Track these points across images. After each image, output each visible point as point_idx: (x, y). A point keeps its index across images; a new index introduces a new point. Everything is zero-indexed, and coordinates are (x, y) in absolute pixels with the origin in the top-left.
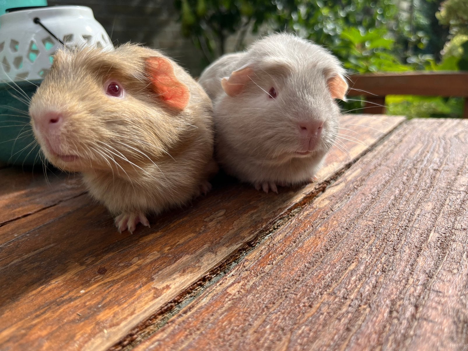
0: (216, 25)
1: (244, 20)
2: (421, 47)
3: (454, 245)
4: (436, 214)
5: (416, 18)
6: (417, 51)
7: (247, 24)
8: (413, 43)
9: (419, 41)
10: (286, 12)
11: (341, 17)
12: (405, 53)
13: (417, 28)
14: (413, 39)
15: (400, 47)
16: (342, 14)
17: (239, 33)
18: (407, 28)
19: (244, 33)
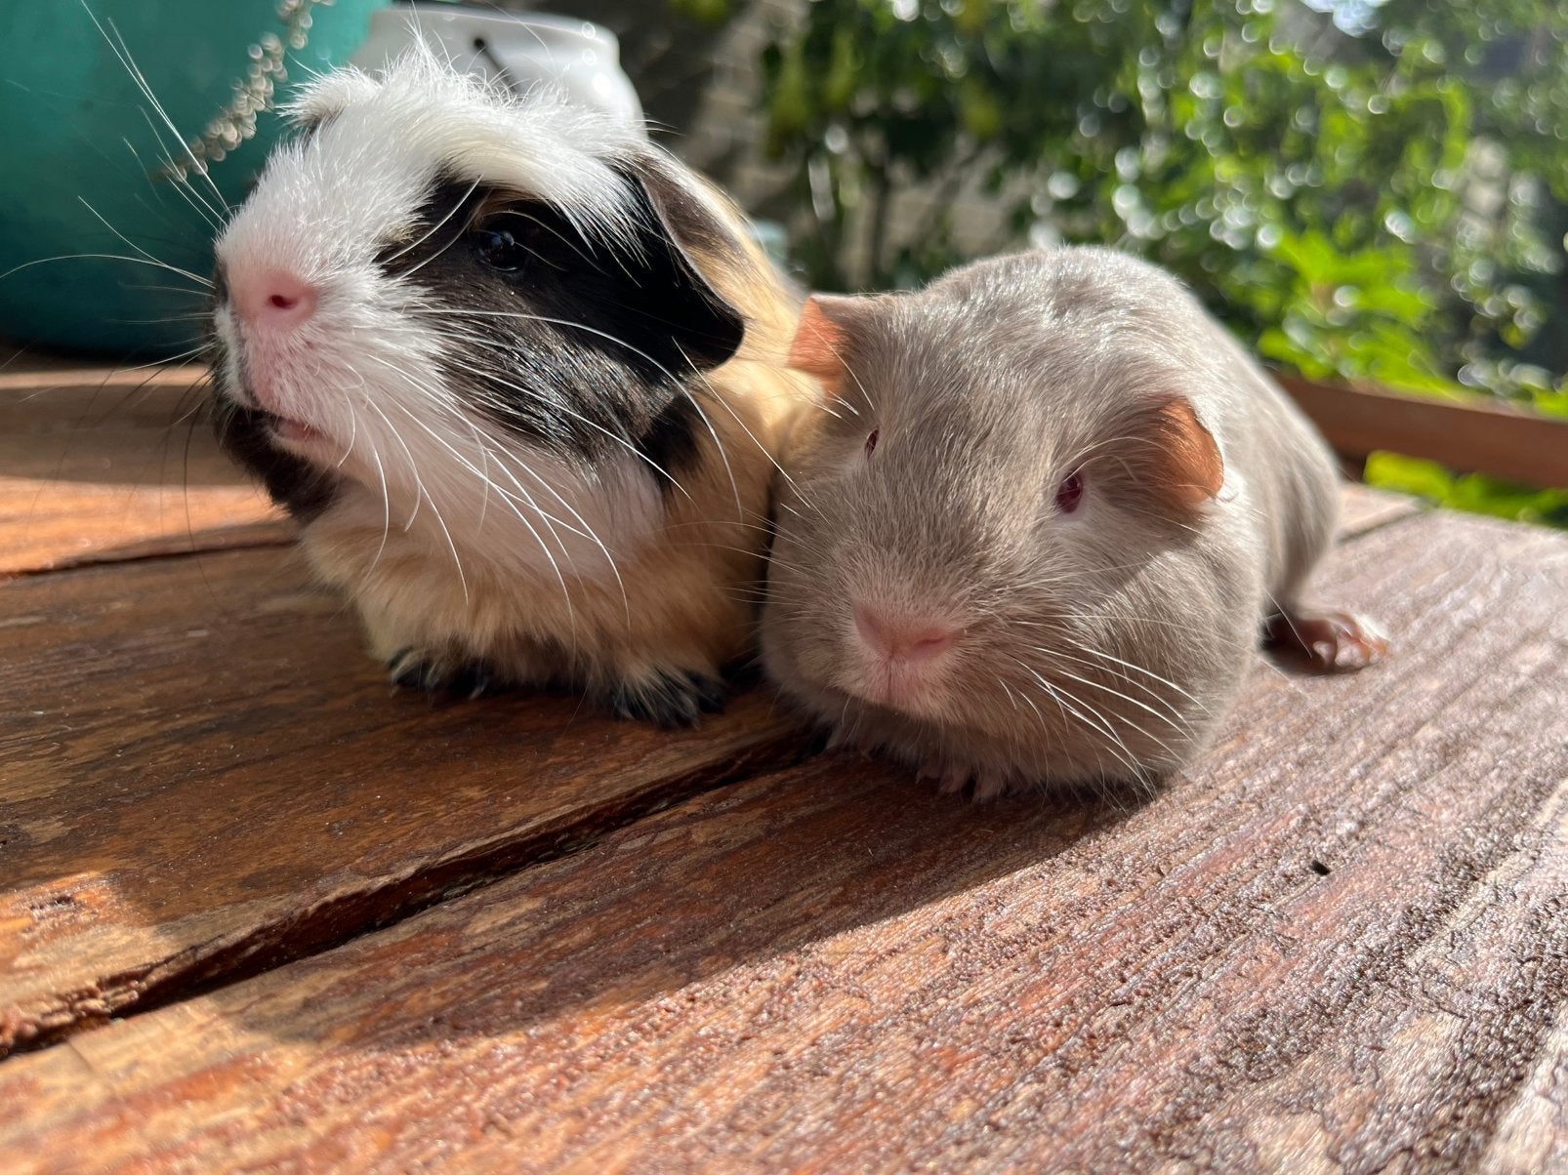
0: (873, 142)
1: (963, 145)
2: (1513, 338)
3: (1474, 754)
4: (1445, 700)
5: (1514, 245)
6: (1496, 346)
7: (970, 161)
8: (1486, 321)
9: (1508, 317)
10: (1100, 149)
11: (1274, 198)
12: (1456, 346)
13: (1511, 276)
14: (1489, 308)
15: (1445, 328)
16: (1278, 188)
17: (938, 185)
18: (1476, 273)
19: (952, 189)
